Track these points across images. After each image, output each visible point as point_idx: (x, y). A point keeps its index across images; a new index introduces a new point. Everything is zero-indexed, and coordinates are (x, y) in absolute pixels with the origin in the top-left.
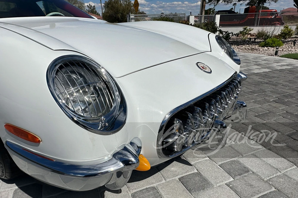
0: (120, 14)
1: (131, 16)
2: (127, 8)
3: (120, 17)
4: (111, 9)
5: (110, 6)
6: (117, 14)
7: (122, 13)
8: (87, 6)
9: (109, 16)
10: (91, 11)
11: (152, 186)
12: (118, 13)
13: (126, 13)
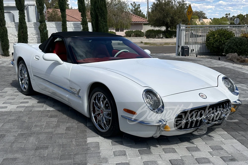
0: (170, 18)
1: (182, 27)
2: (179, 11)
3: (169, 21)
4: (160, 12)
5: (158, 8)
6: (166, 17)
7: (172, 17)
8: (131, 4)
9: (156, 20)
10: (134, 10)
11: (173, 147)
12: (168, 17)
13: (177, 17)
